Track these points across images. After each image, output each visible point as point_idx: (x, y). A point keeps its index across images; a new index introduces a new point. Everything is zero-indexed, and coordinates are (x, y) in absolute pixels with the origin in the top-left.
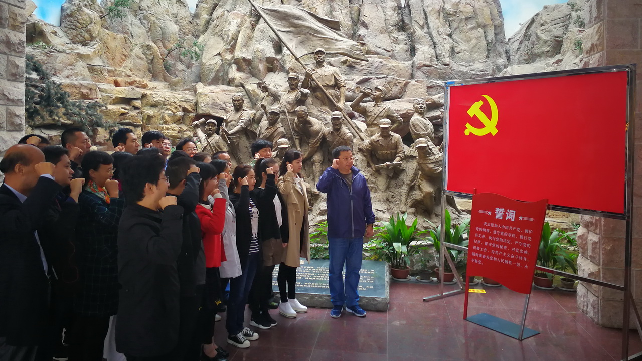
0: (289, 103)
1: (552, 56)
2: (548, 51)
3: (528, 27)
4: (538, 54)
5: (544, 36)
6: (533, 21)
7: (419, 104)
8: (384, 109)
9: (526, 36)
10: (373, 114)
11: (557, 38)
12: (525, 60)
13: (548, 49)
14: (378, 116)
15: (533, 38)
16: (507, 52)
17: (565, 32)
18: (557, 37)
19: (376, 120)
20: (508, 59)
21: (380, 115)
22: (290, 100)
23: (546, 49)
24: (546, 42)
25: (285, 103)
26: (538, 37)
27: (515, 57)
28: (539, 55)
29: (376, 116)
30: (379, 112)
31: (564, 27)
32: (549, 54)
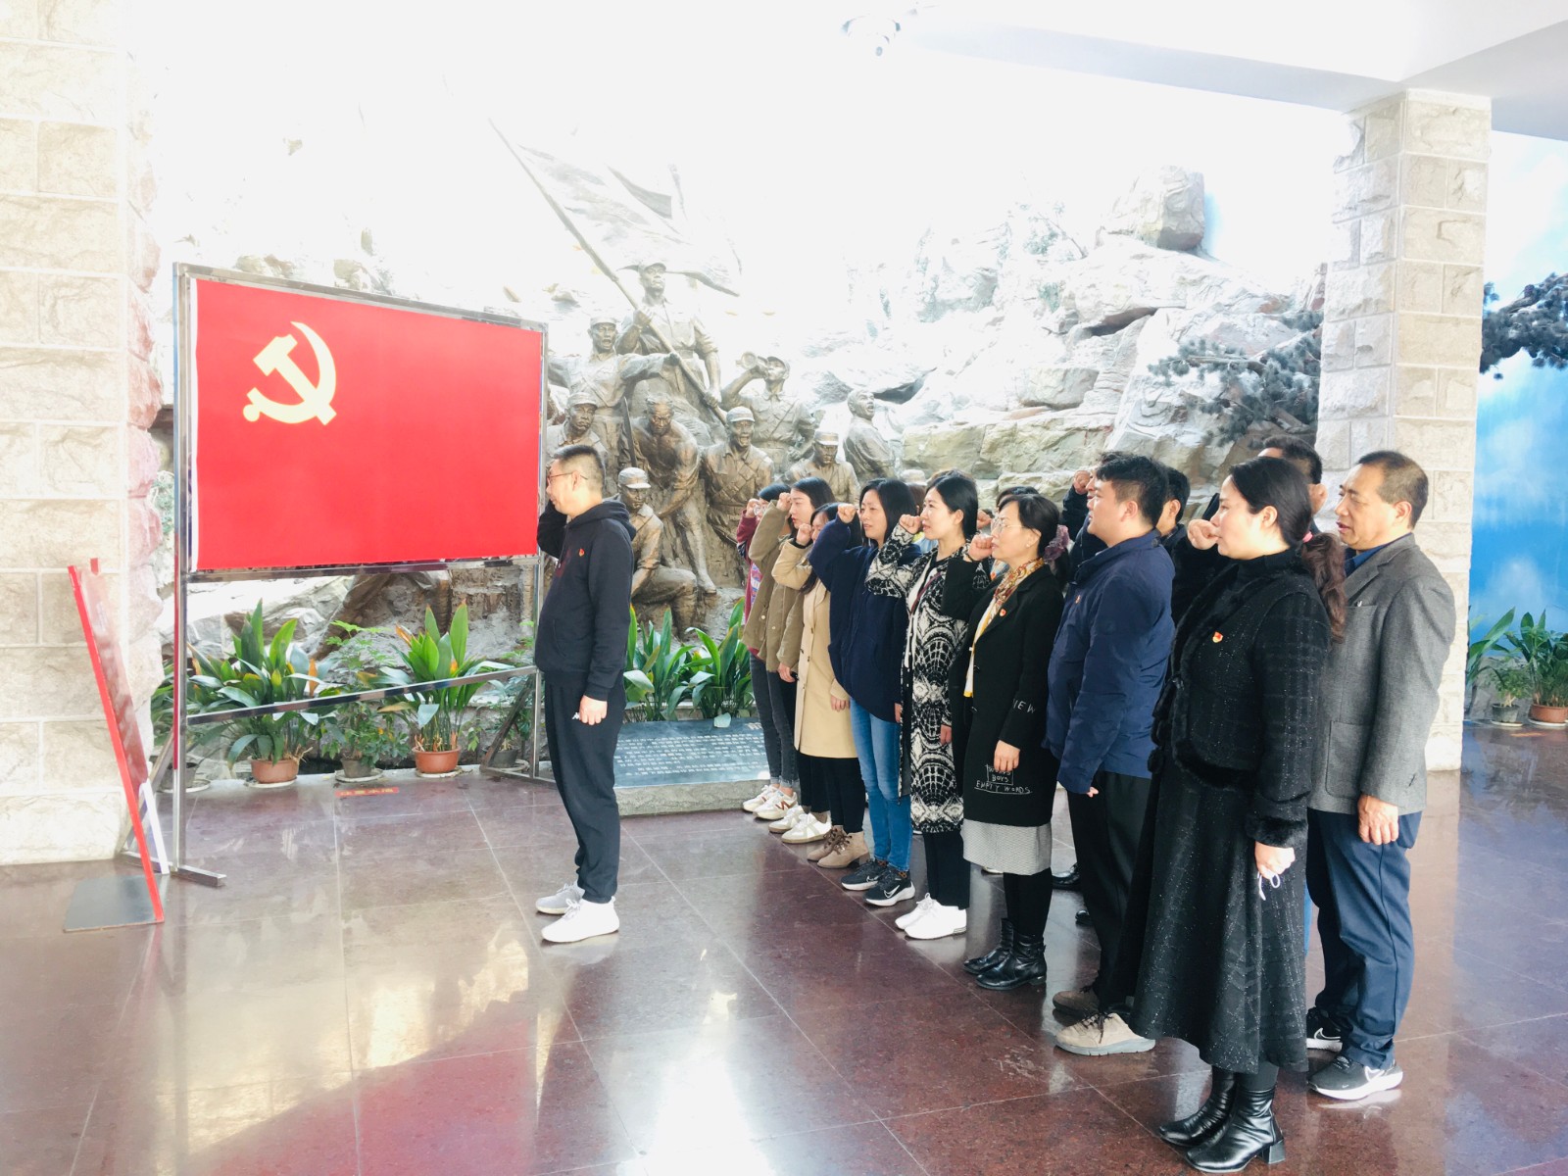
0: (604, 385)
1: (974, 309)
2: (969, 299)
4: (950, 303)
5: (960, 266)
7: (865, 398)
8: (792, 406)
10: (772, 418)
11: (986, 273)
12: (919, 314)
13: (971, 293)
14: (782, 421)
17: (1001, 261)
18: (987, 270)
19: (779, 429)
21: (786, 419)
22: (606, 377)
23: (965, 292)
24: (963, 278)
25: (593, 385)
26: (947, 268)
28: (951, 307)
29: (778, 421)
30: (782, 413)
31: (999, 249)
32: (971, 305)
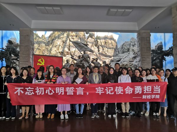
2: (127, 51)
3: (122, 46)
4: (125, 52)
5: (126, 48)
6: (123, 45)
9: (122, 48)
12: (122, 53)
15: (124, 48)
16: (118, 51)
17: (130, 47)
18: (128, 48)
20: (119, 53)
24: (126, 49)
26: (125, 48)
27: (120, 52)
